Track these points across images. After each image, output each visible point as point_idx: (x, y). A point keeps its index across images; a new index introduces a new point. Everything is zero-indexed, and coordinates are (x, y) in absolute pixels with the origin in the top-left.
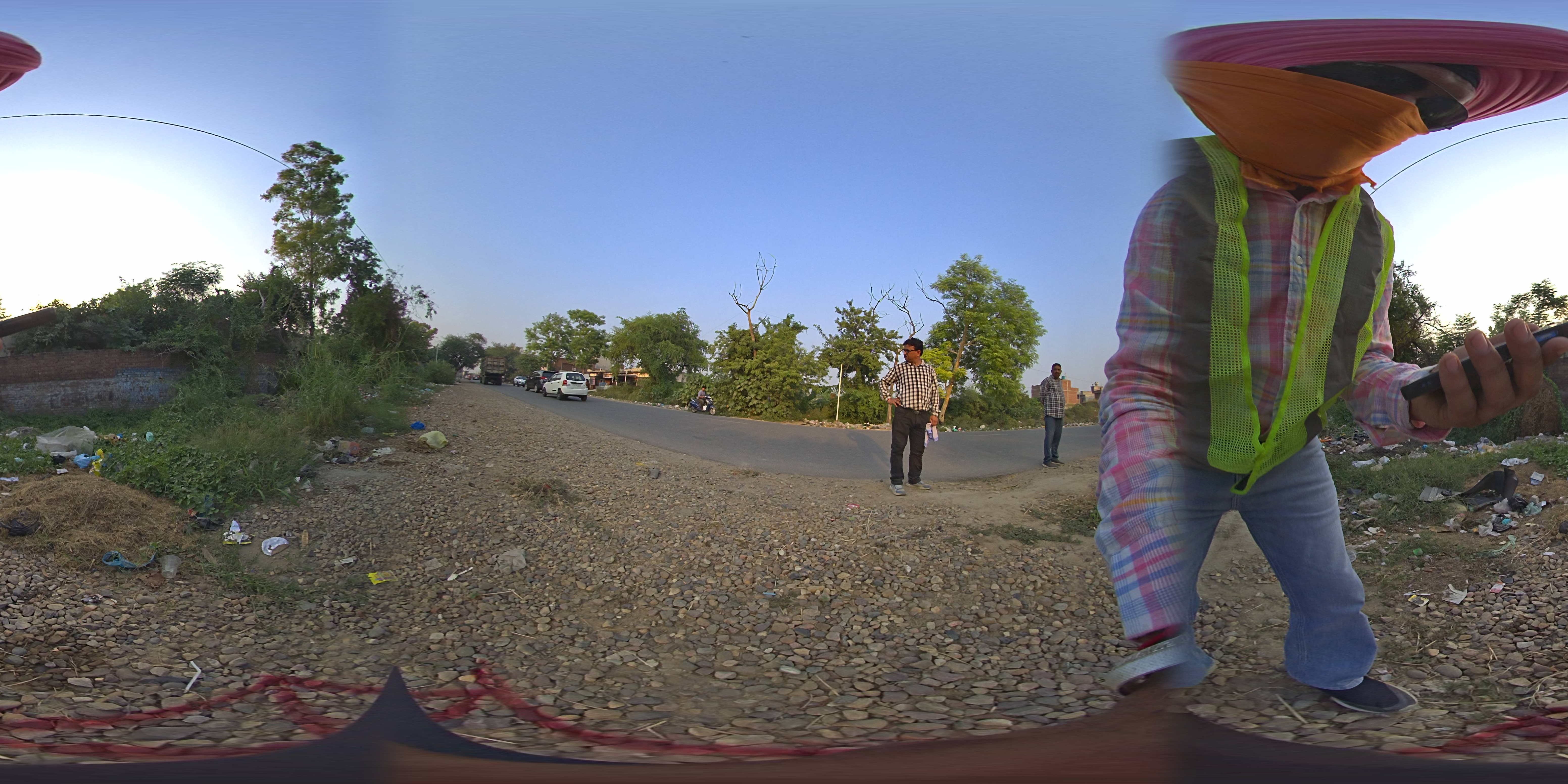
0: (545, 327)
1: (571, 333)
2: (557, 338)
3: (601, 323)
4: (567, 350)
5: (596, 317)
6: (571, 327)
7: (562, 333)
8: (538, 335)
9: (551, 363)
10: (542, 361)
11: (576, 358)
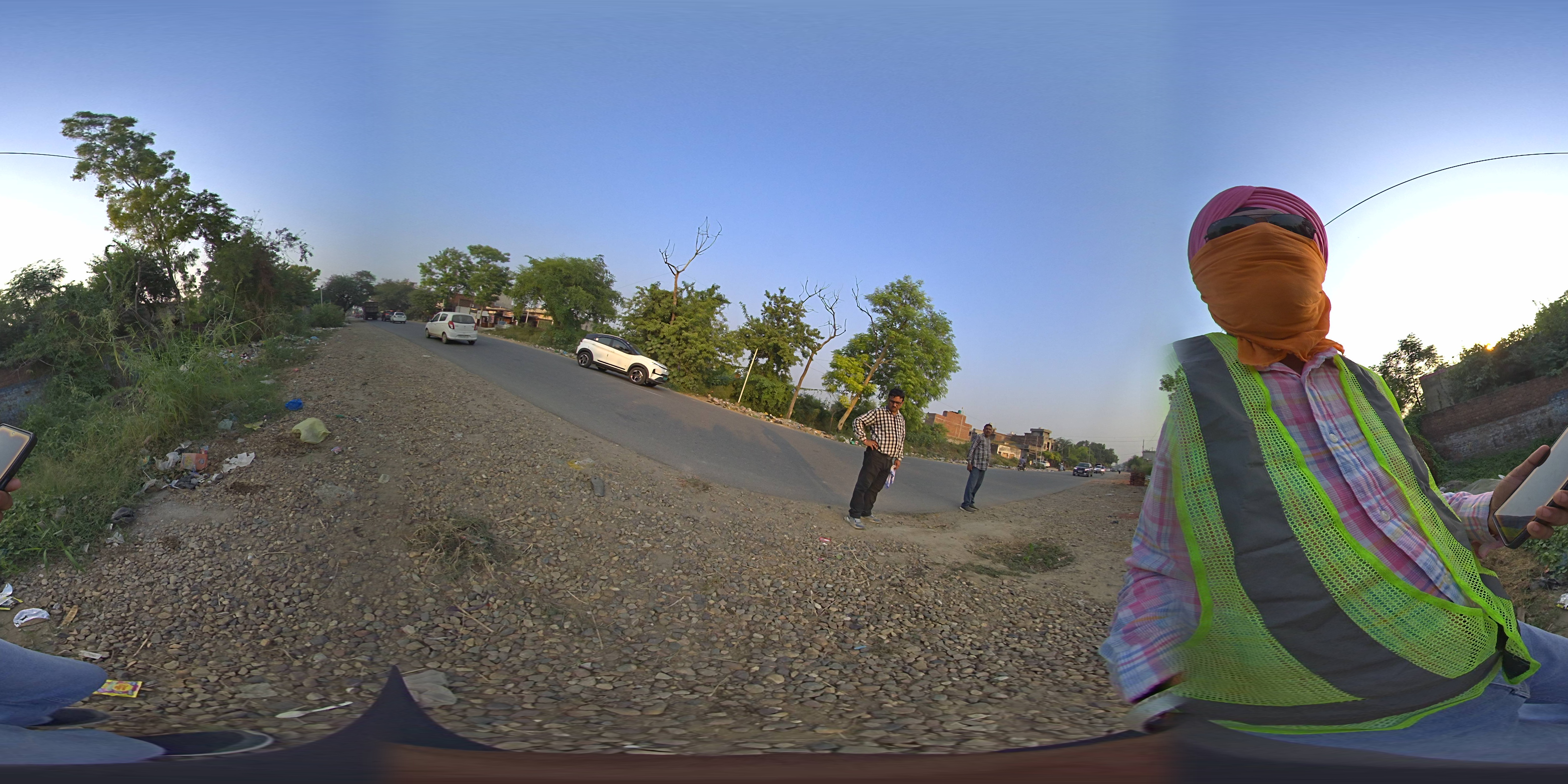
0: (442, 261)
1: (470, 268)
2: (455, 273)
3: (504, 260)
4: (465, 285)
5: (499, 253)
6: (471, 263)
7: (460, 269)
8: (434, 270)
9: (447, 299)
10: (438, 296)
11: (475, 294)
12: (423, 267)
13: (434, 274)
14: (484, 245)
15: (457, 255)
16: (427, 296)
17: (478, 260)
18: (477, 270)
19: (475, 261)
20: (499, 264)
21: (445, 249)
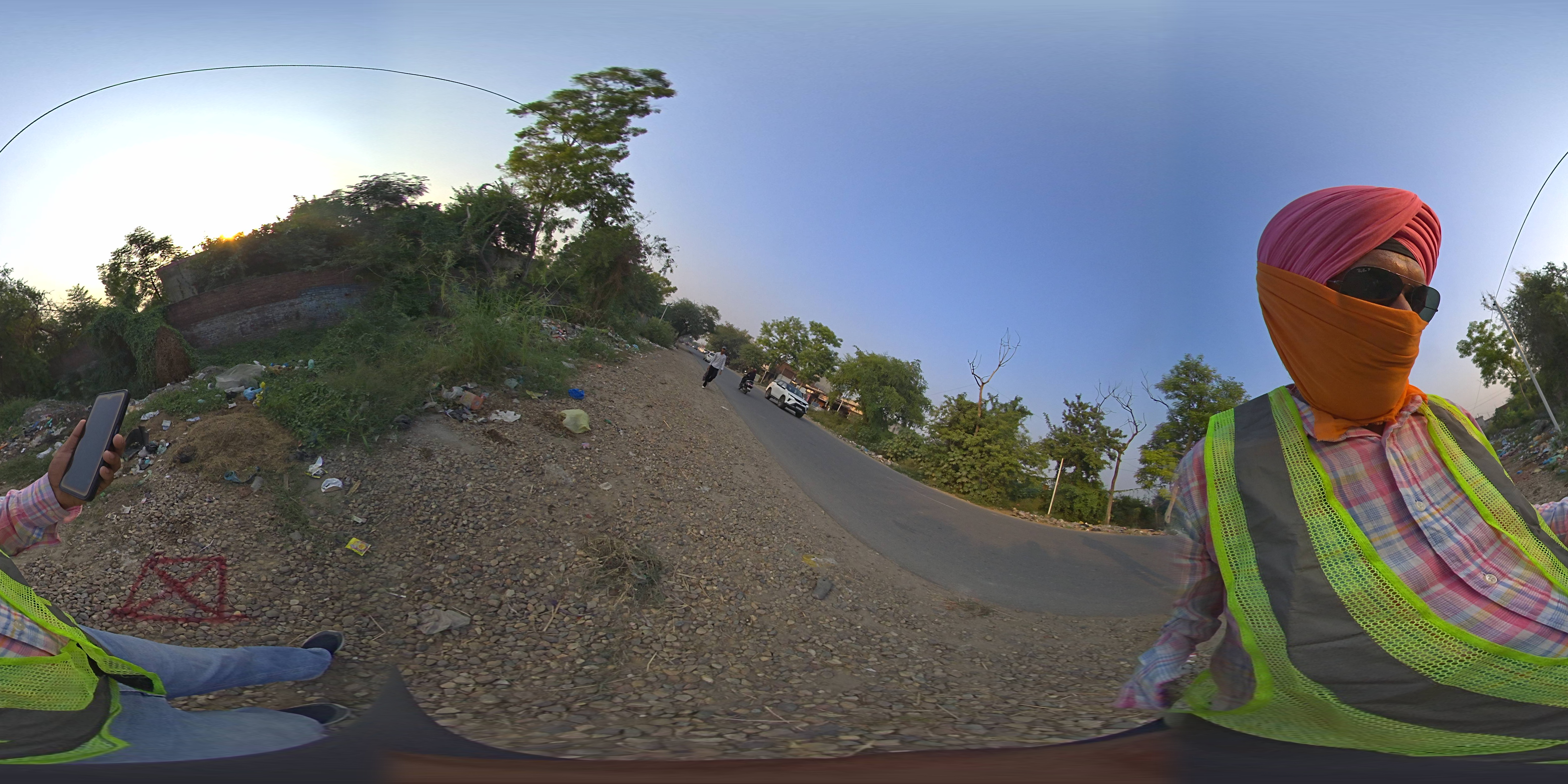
0: (783, 328)
1: (805, 343)
2: (790, 342)
3: (837, 345)
4: (795, 357)
5: (834, 337)
6: (807, 337)
7: (796, 340)
8: (773, 332)
9: (774, 364)
10: (767, 358)
11: (801, 368)
12: (765, 325)
13: (771, 335)
14: (824, 325)
15: (798, 326)
16: (757, 354)
17: (814, 337)
18: (810, 346)
19: (811, 337)
20: (831, 347)
21: (790, 316)
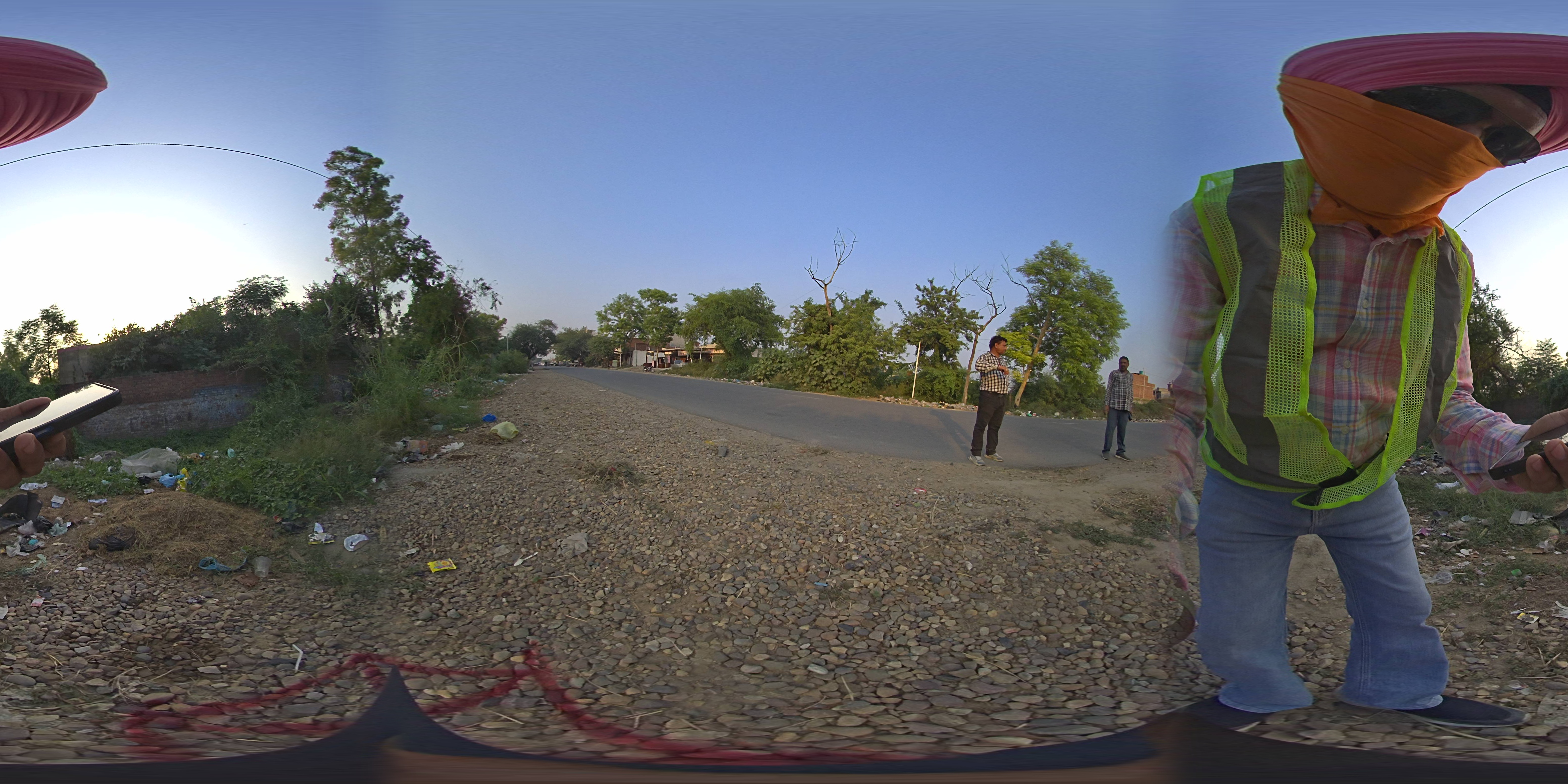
0: (616, 309)
1: (643, 312)
2: (629, 318)
3: (673, 301)
4: (640, 329)
5: (667, 295)
6: (642, 307)
7: (633, 313)
8: (609, 316)
9: (624, 344)
10: (615, 342)
11: (650, 336)
12: (599, 314)
13: (609, 320)
14: (652, 288)
15: (629, 301)
16: (605, 342)
17: (649, 303)
18: (650, 313)
19: (646, 304)
20: (669, 305)
21: (618, 295)
